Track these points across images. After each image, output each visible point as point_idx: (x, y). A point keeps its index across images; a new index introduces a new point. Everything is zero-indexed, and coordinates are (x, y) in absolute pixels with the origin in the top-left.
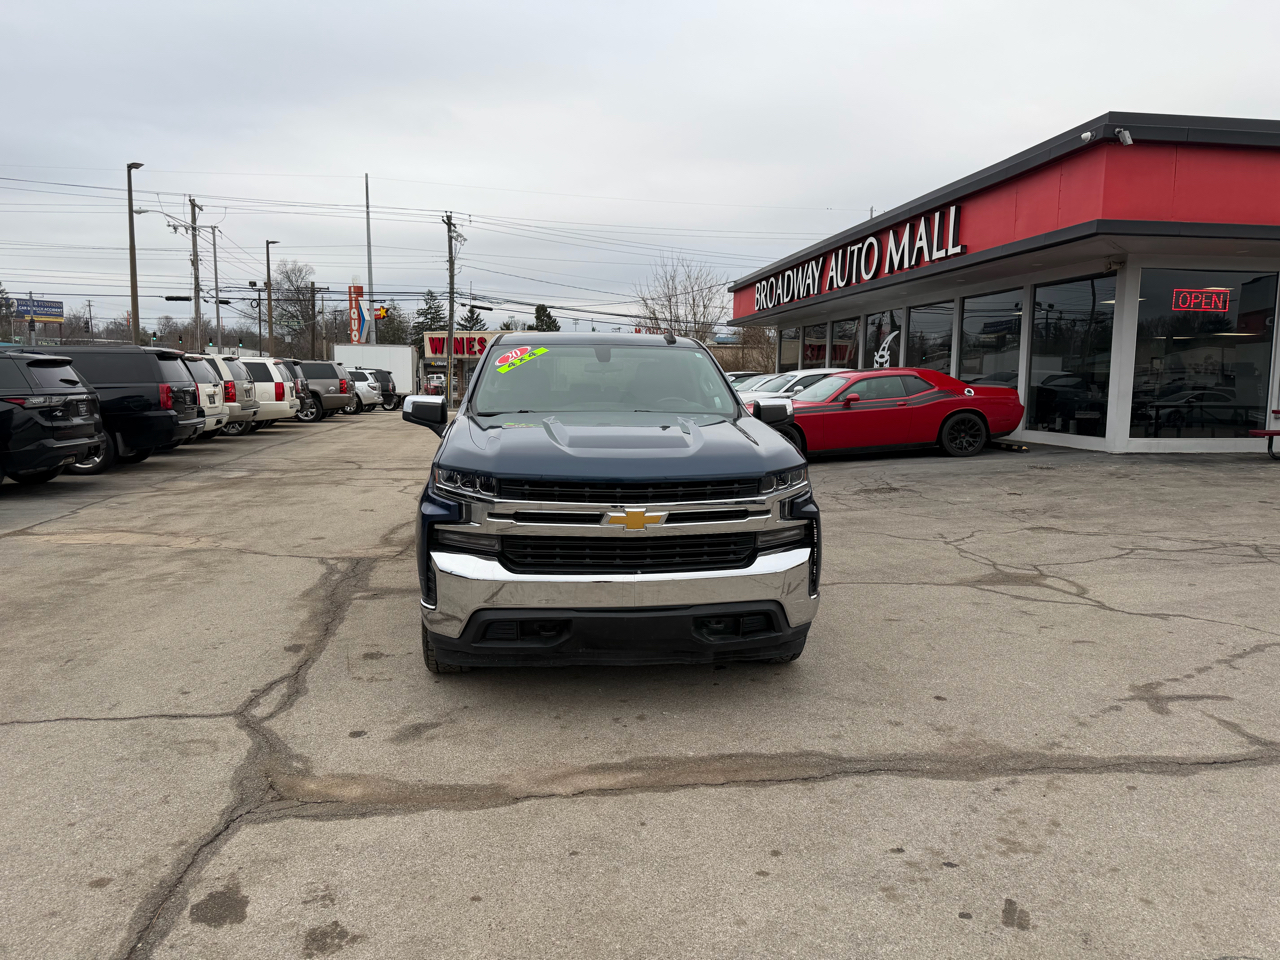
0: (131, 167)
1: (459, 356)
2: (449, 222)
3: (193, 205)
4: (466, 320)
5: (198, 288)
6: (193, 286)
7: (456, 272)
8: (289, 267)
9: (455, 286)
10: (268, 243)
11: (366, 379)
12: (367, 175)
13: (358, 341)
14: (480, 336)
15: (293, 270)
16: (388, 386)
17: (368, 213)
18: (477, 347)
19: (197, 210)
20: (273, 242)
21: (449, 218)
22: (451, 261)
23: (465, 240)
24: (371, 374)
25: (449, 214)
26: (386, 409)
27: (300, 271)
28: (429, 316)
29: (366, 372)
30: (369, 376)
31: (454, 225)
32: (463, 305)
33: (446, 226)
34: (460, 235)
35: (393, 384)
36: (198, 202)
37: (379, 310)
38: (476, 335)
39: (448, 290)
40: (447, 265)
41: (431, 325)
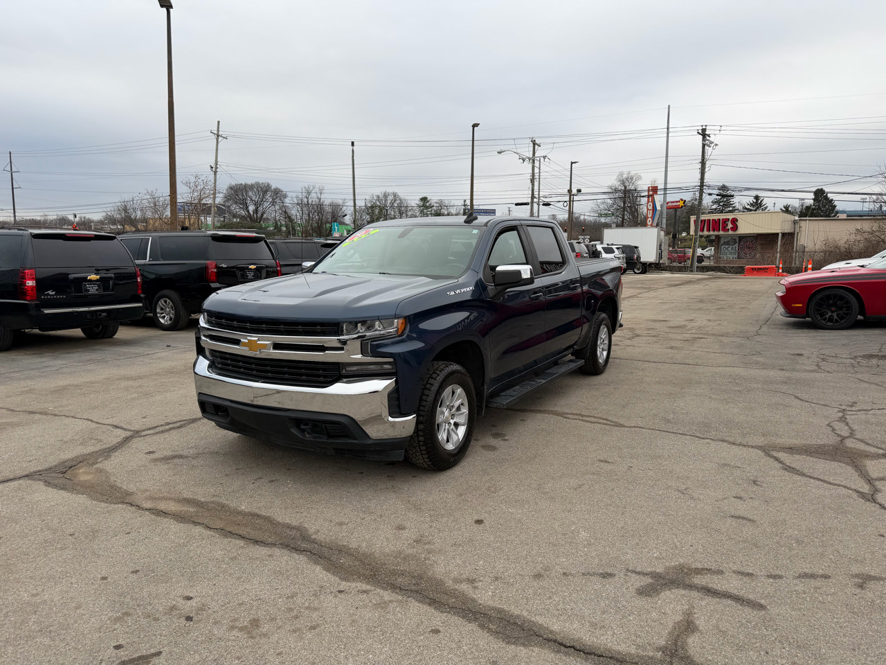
0: (475, 126)
1: (716, 233)
2: (704, 134)
3: (535, 144)
4: (751, 205)
5: (533, 197)
6: (530, 196)
7: (707, 170)
8: (625, 176)
9: (705, 181)
10: (572, 163)
11: (613, 252)
12: (669, 106)
13: (651, 225)
14: (733, 217)
15: (627, 179)
16: (633, 256)
17: (668, 134)
18: (730, 226)
19: (536, 146)
20: (575, 163)
21: (704, 130)
22: (703, 163)
23: (716, 145)
24: (618, 248)
25: (704, 127)
26: (635, 273)
27: (632, 178)
28: (722, 204)
29: (614, 247)
30: (616, 250)
31: (709, 136)
32: (710, 194)
33: (701, 137)
34: (712, 143)
35: (639, 254)
36: (537, 142)
37: (679, 201)
38: (730, 216)
39: (699, 184)
40: (699, 166)
41: (723, 210)
